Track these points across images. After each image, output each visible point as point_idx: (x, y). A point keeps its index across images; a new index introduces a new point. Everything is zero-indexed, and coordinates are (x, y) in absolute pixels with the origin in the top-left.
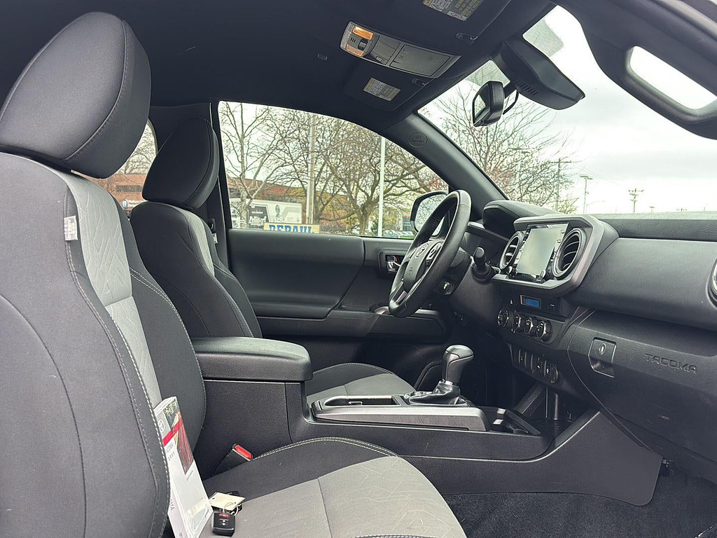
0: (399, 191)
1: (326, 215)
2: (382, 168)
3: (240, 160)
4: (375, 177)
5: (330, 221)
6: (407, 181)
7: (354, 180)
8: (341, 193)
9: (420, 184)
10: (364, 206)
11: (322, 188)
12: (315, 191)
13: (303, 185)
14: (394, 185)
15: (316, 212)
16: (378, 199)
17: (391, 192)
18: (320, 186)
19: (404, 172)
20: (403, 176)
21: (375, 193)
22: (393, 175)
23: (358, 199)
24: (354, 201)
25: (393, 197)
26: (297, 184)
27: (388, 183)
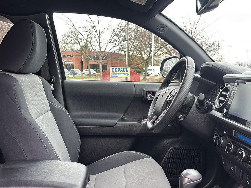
0: (159, 53)
1: (133, 63)
2: (153, 46)
3: (99, 45)
4: (150, 49)
5: (135, 65)
6: (163, 50)
7: (143, 50)
8: (139, 55)
9: (167, 51)
10: (147, 60)
11: (132, 54)
12: (129, 55)
13: (125, 53)
14: (158, 51)
15: (130, 62)
16: (151, 57)
17: (157, 54)
18: (131, 53)
19: (161, 46)
20: (161, 48)
21: (150, 55)
22: (157, 48)
23: (145, 57)
24: (143, 58)
25: (157, 56)
26: (123, 53)
27: (155, 51)
